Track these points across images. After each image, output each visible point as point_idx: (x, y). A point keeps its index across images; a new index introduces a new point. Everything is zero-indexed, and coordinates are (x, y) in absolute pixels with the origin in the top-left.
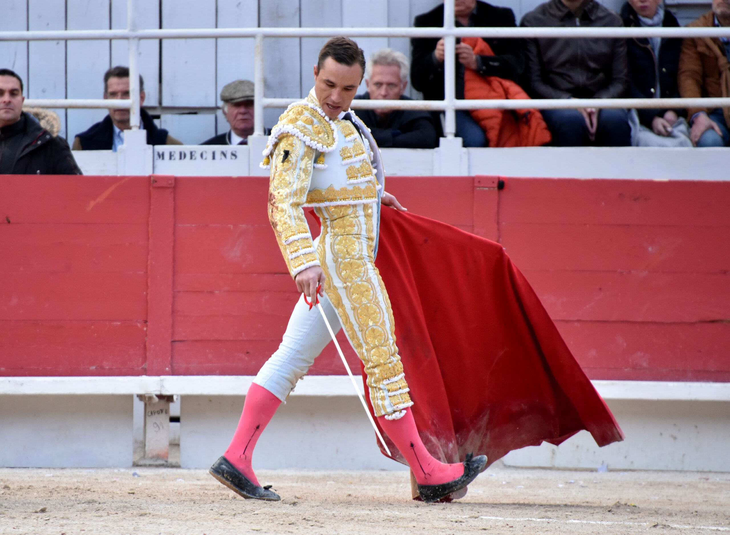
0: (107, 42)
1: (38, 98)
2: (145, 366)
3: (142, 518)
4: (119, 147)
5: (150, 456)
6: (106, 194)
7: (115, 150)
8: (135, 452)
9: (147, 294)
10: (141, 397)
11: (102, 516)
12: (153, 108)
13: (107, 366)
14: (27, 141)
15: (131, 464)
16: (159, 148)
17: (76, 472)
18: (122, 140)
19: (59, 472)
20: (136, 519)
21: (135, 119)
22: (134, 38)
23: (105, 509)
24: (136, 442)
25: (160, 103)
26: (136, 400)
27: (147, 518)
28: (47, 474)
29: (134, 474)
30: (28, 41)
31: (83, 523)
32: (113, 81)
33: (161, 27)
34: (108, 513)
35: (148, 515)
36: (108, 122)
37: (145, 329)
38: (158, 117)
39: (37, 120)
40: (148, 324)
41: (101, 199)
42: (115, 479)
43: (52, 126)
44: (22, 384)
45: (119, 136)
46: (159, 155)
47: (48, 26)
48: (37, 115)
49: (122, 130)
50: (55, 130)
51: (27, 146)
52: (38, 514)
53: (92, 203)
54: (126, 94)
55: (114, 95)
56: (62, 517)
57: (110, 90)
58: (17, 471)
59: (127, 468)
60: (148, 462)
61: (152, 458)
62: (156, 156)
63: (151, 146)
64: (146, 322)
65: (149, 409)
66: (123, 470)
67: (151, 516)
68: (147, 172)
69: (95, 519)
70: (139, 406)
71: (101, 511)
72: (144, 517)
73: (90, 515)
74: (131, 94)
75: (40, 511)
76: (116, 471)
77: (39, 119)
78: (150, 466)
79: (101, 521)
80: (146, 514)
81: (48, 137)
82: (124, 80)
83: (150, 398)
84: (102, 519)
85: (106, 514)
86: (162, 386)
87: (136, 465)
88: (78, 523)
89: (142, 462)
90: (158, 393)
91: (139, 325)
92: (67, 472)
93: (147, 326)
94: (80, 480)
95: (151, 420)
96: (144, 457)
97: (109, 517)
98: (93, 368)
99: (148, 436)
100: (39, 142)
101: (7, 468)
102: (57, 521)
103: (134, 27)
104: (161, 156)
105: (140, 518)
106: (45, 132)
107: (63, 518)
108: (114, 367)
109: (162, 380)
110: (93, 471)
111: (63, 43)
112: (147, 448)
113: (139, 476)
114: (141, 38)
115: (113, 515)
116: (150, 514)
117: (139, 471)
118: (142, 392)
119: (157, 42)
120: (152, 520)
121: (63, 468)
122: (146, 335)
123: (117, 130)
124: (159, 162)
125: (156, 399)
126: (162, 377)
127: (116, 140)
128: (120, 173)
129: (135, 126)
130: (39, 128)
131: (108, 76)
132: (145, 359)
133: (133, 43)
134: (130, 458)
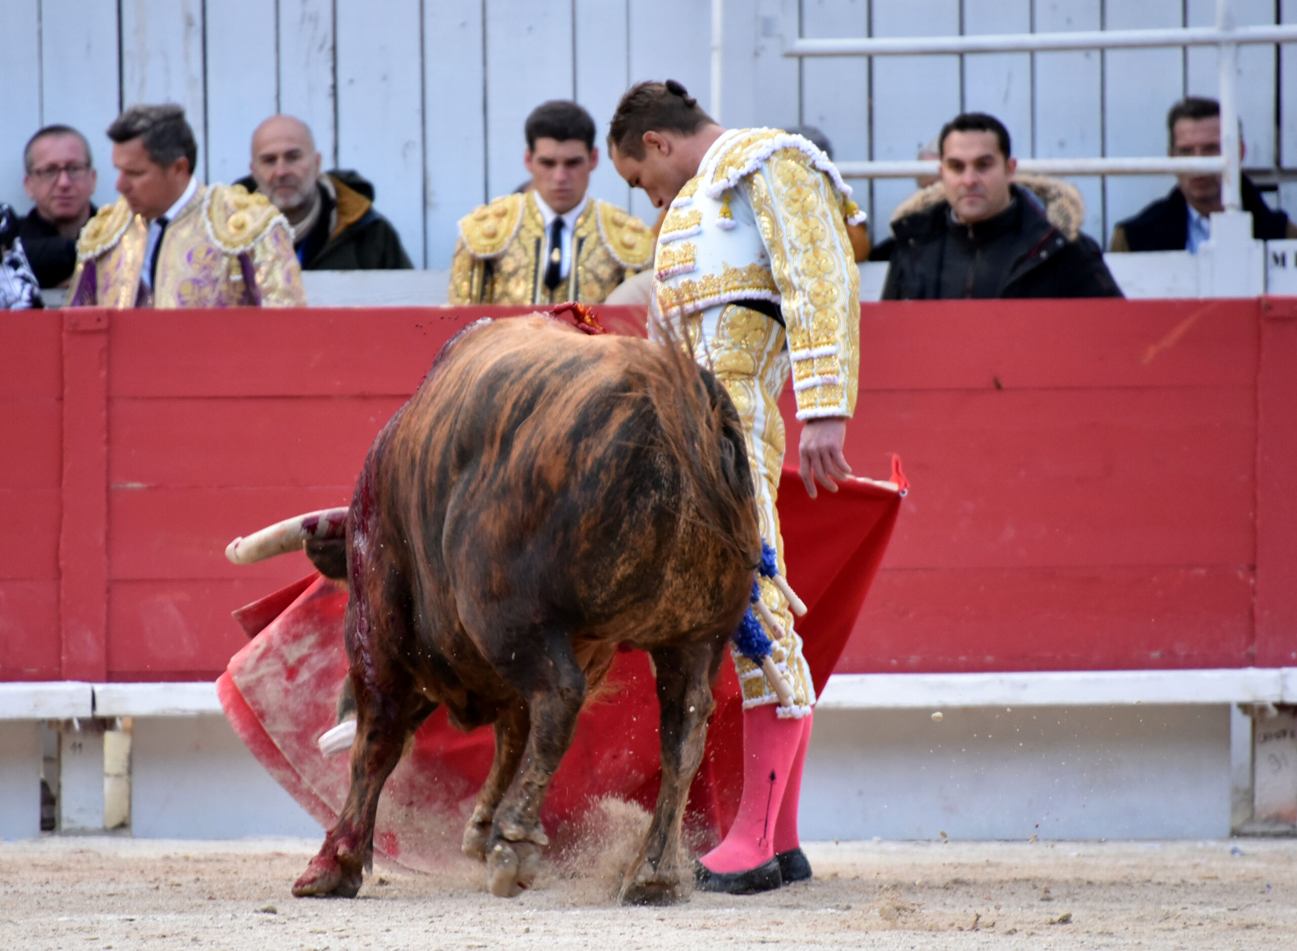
0: (1179, 52)
1: (1050, 156)
2: (1253, 649)
3: (1248, 932)
4: (1202, 245)
5: (1264, 816)
6: (1179, 331)
7: (1193, 251)
8: (1234, 809)
9: (1255, 516)
10: (1246, 708)
11: (1172, 930)
12: (1265, 172)
13: (1181, 650)
14: (1021, 250)
15: (1227, 832)
16: (1277, 246)
17: (1127, 847)
18: (1206, 235)
19: (1093, 849)
20: (1238, 933)
21: (1231, 193)
22: (1229, 42)
23: (1179, 916)
24: (1236, 790)
25: (1278, 161)
26: (1237, 715)
27: (1258, 933)
28: (1070, 851)
29: (1234, 851)
30: (1032, 51)
31: (1140, 943)
32: (1186, 126)
33: (1278, 21)
34: (1185, 923)
35: (1260, 927)
36: (1177, 200)
37: (1252, 581)
38: (1274, 188)
39: (1041, 205)
40: (1259, 571)
41: (1168, 342)
42: (1197, 861)
43: (1067, 219)
44: (1025, 686)
45: (1199, 226)
46: (1276, 259)
47: (1069, 24)
48: (1042, 191)
49: (1206, 215)
50: (1073, 227)
51: (1021, 261)
52: (1056, 926)
53: (1152, 352)
54: (1212, 148)
55: (1187, 151)
56: (1099, 931)
57: (1181, 142)
58: (1017, 847)
59: (1220, 839)
60: (1259, 828)
61: (1267, 820)
62: (1271, 260)
63: (1260, 243)
64: (1253, 568)
65: (1260, 730)
66: (1212, 844)
67: (1265, 929)
68: (1252, 290)
69: (1162, 934)
70: (1241, 726)
71: (1172, 920)
72: (1252, 931)
73: (1153, 927)
74: (1224, 147)
75: (1059, 921)
76: (1200, 845)
77: (1046, 201)
78: (1264, 835)
79: (1172, 939)
80: (1256, 925)
81: (1059, 242)
82: (1207, 123)
83: (1263, 709)
84: (1174, 935)
85: (1182, 925)
86: (1285, 687)
87: (1236, 833)
88: (1130, 942)
89: (1247, 829)
90: (1277, 699)
91: (1241, 575)
92: (1110, 849)
93: (1255, 576)
94: (1132, 862)
95: (1263, 751)
96: (1251, 819)
97: (1186, 931)
98: (1156, 655)
99: (1260, 780)
100: (1044, 254)
101: (999, 840)
102: (1091, 939)
103: (1229, 23)
104: (1280, 260)
105: (1244, 933)
106: (1056, 233)
107: (1101, 933)
108: (1195, 653)
109: (1284, 677)
110: (1157, 846)
111: (1096, 55)
112: (1257, 802)
113: (1243, 854)
114: (1241, 43)
115: (1195, 928)
116: (1263, 925)
117: (1242, 845)
118: (1246, 698)
119: (1271, 50)
120: (1268, 936)
121: (1100, 842)
122: (1254, 593)
123: (1195, 214)
124: (1276, 273)
125: (1274, 712)
126: (1285, 670)
127: (1194, 234)
128: (1204, 293)
129: (1233, 206)
130: (1044, 224)
131: (1176, 115)
132: (1252, 636)
133: (1228, 53)
134: (1225, 821)
